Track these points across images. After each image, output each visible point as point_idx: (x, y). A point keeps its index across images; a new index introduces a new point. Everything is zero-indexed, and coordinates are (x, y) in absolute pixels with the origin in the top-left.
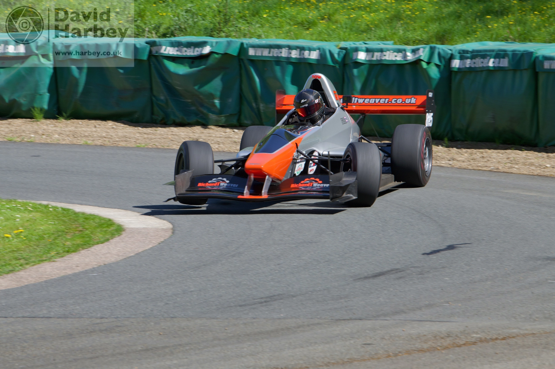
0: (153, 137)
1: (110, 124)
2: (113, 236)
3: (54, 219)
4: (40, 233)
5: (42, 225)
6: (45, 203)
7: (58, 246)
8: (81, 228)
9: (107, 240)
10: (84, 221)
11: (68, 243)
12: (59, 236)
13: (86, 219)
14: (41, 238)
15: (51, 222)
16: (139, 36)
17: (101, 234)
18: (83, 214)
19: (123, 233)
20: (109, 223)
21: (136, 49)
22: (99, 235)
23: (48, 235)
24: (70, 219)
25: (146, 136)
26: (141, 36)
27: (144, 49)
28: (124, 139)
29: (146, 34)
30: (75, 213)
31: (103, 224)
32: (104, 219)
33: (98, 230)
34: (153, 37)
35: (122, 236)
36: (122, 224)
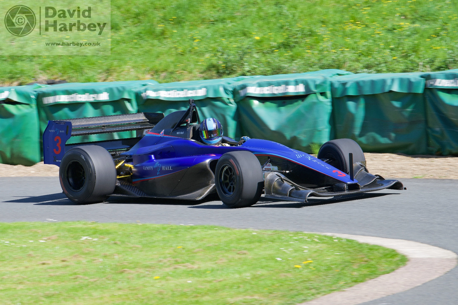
0: (430, 168)
1: (386, 157)
2: (398, 266)
3: (339, 250)
4: (328, 264)
5: (329, 256)
6: (329, 234)
7: (345, 276)
8: (366, 259)
9: (393, 270)
10: (368, 252)
11: (355, 273)
12: (346, 266)
13: (370, 249)
14: (329, 268)
15: (337, 253)
16: (413, 71)
17: (387, 264)
18: (367, 244)
19: (407, 263)
20: (393, 254)
21: (410, 83)
22: (384, 266)
23: (336, 266)
24: (355, 250)
25: (422, 167)
26: (415, 70)
27: (418, 83)
28: (401, 171)
29: (420, 68)
30: (360, 244)
31: (387, 255)
32: (387, 249)
33: (383, 260)
34: (426, 71)
35: (407, 266)
36: (405, 254)
